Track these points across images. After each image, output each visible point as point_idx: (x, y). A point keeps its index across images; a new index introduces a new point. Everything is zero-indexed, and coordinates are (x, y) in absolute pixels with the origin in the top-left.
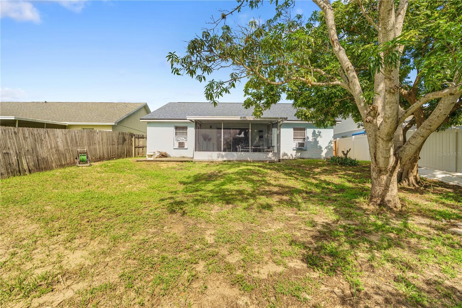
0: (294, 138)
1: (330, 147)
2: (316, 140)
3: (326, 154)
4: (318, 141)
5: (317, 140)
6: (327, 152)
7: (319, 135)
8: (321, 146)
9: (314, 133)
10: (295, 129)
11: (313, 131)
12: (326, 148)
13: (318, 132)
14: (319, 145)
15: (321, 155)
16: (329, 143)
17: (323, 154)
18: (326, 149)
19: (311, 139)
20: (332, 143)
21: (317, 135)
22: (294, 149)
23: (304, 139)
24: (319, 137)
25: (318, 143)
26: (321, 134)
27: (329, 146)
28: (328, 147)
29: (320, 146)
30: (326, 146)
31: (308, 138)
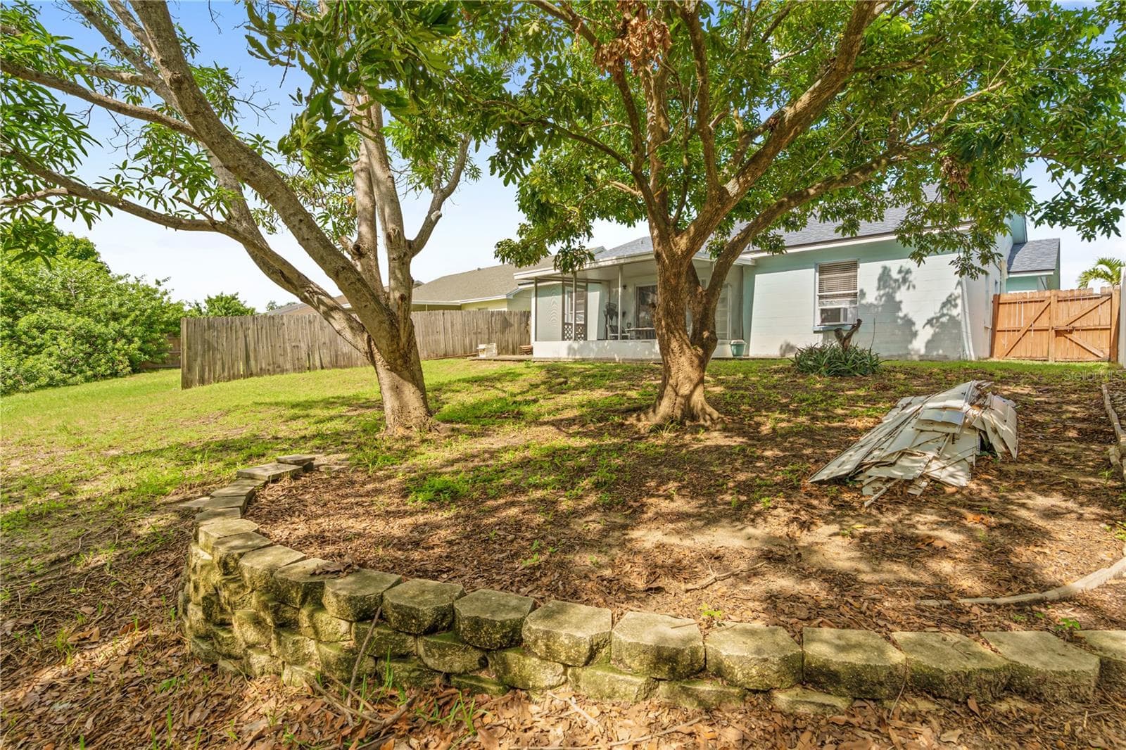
0: (821, 297)
1: (944, 319)
2: (893, 298)
3: (929, 344)
4: (901, 302)
5: (898, 298)
6: (935, 335)
7: (905, 280)
8: (910, 316)
9: (884, 278)
10: (822, 270)
11: (880, 271)
12: (930, 322)
13: (900, 272)
14: (901, 314)
15: (910, 347)
16: (944, 305)
17: (919, 345)
18: (928, 327)
19: (872, 295)
20: (956, 306)
21: (897, 281)
22: (818, 329)
23: (855, 295)
24: (904, 288)
25: (899, 309)
26: (911, 277)
27: (943, 315)
28: (938, 319)
29: (906, 316)
30: (932, 315)
31: (863, 294)
